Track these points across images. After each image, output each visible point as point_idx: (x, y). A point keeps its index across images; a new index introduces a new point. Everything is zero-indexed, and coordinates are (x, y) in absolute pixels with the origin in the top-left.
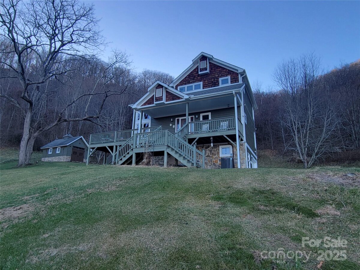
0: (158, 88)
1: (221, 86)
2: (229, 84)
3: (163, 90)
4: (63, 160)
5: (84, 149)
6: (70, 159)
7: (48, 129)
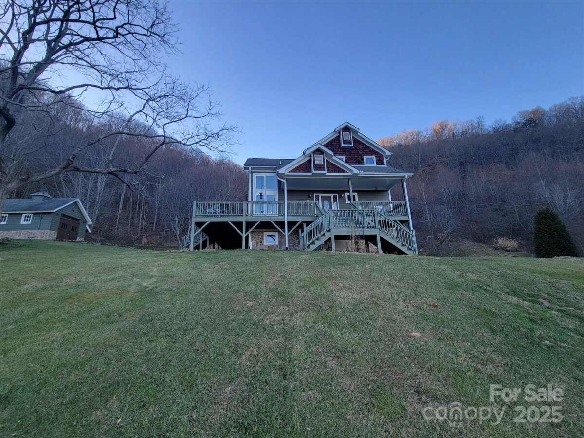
0: (316, 154)
1: (366, 165)
2: (375, 165)
3: (324, 157)
4: (41, 237)
5: (78, 220)
6: (56, 236)
7: (38, 179)
